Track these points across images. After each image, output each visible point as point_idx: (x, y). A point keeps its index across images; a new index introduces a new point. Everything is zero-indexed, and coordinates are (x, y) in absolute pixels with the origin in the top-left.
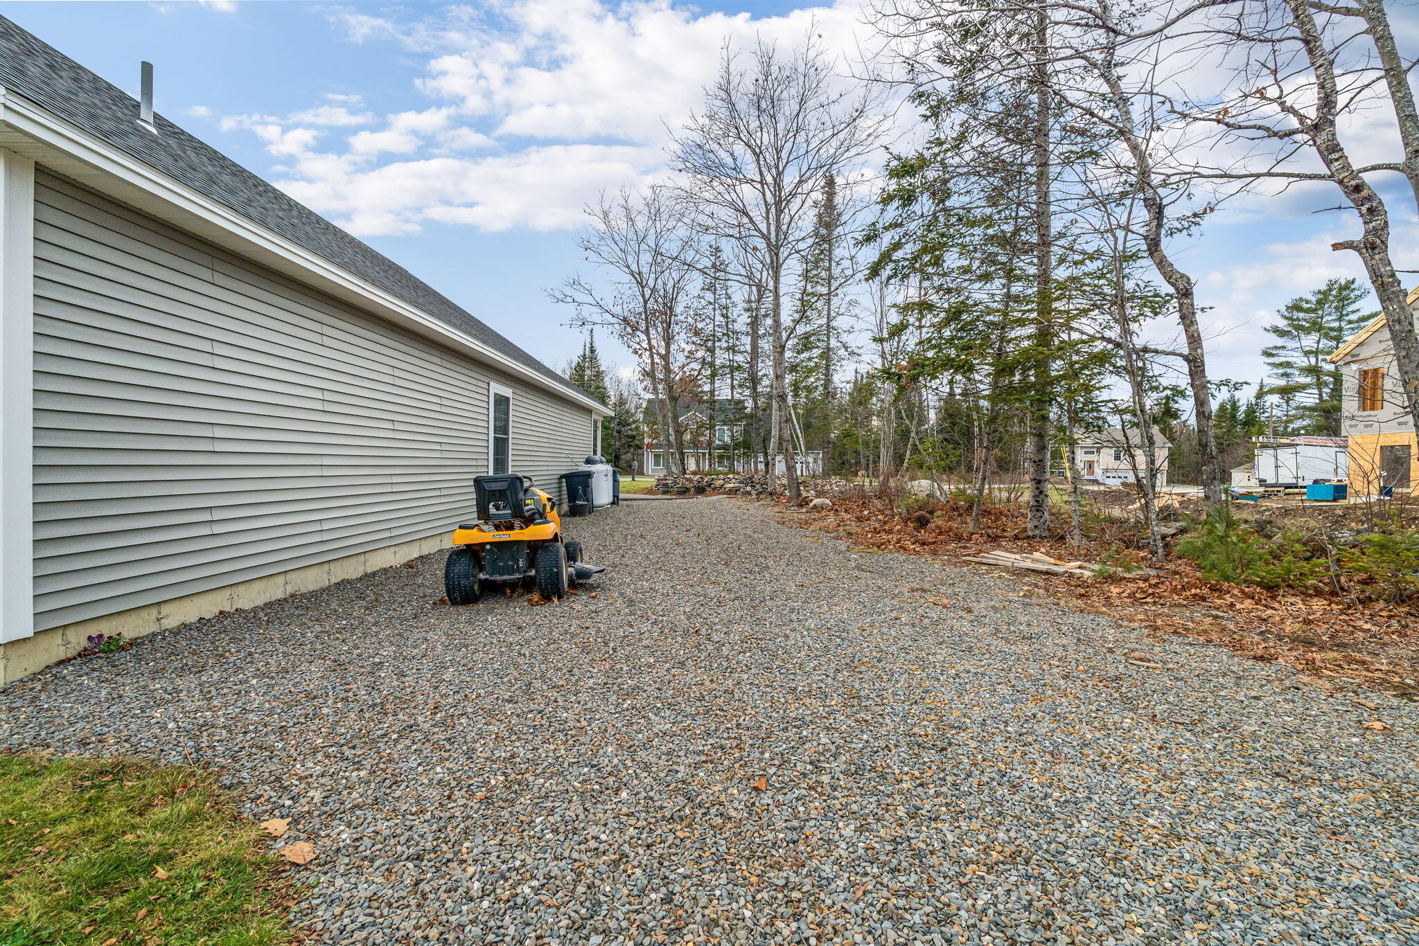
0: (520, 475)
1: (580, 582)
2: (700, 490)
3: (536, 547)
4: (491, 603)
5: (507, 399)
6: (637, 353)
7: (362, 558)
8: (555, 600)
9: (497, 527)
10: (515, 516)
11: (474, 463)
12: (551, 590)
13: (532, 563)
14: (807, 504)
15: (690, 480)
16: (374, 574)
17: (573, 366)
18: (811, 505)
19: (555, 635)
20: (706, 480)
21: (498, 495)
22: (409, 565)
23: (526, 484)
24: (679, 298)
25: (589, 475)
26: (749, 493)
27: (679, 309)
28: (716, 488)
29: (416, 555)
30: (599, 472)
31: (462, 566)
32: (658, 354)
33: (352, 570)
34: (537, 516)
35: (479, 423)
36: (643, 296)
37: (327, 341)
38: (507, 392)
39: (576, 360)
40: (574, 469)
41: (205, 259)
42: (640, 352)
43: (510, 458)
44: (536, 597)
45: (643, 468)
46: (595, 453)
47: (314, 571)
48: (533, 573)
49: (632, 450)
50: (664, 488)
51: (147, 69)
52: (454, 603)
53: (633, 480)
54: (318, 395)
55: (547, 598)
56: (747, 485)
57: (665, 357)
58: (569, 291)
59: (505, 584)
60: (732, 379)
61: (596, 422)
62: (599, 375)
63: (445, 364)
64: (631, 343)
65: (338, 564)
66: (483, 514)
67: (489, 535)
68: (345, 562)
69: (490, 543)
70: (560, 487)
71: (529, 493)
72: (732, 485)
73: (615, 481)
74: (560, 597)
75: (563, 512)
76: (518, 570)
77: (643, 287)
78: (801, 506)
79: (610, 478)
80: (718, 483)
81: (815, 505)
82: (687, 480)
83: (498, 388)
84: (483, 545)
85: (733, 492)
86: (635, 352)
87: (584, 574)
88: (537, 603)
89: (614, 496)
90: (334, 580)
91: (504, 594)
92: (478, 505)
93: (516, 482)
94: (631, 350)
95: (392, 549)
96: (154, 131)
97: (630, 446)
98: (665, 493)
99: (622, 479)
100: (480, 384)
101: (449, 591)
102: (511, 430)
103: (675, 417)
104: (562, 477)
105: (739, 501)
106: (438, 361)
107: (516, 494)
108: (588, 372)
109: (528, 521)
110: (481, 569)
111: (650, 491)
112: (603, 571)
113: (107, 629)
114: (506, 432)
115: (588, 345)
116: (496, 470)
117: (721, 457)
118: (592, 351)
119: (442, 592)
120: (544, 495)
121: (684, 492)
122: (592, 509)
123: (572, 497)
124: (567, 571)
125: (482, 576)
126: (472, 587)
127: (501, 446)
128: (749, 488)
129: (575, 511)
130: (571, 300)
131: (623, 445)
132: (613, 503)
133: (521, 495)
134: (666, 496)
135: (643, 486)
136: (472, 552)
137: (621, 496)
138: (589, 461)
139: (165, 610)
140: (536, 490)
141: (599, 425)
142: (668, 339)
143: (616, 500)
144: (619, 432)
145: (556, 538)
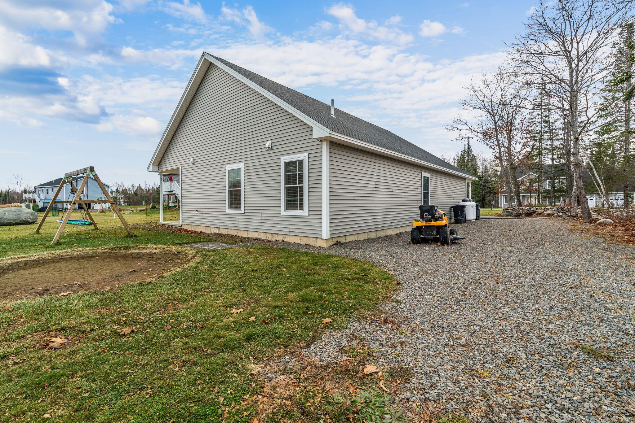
0: (433, 204)
1: (454, 242)
2: (529, 215)
3: (439, 228)
4: (425, 245)
5: (428, 178)
6: (492, 148)
7: (384, 231)
8: (446, 245)
9: (426, 222)
10: (432, 218)
11: (417, 202)
12: (444, 242)
13: (438, 233)
14: (596, 222)
15: (523, 210)
16: (388, 236)
17: (459, 155)
18: (598, 222)
19: (445, 253)
20: (532, 209)
21: (427, 211)
22: (397, 234)
23: (436, 208)
24: (517, 116)
25: (464, 207)
26: (561, 216)
27: (517, 122)
28: (539, 214)
29: (398, 232)
30: (469, 205)
31: (416, 232)
32: (504, 147)
33: (382, 234)
34: (440, 218)
35: (418, 188)
36: (494, 120)
37: (376, 167)
38: (428, 175)
39: (460, 153)
40: (457, 204)
41: (352, 152)
42: (493, 147)
43: (430, 200)
44: (439, 244)
45: (498, 203)
46: (468, 197)
47: (373, 233)
48: (438, 236)
49: (492, 195)
50: (507, 213)
51: (333, 101)
52: (414, 243)
53: (492, 210)
54: (374, 183)
55: (443, 244)
56: (559, 212)
57: (509, 148)
58: (455, 125)
59: (429, 239)
60: (553, 154)
61: (468, 183)
62: (473, 158)
63: (407, 168)
64: (489, 143)
65: (379, 231)
66: (422, 217)
67: (424, 224)
68: (380, 231)
69: (424, 226)
70: (451, 212)
71: (437, 212)
72: (549, 212)
73: (477, 210)
74: (447, 245)
75: (452, 222)
76: (433, 235)
77: (494, 116)
78: (591, 223)
79: (475, 208)
80: (540, 211)
81: (600, 223)
82: (521, 209)
83: (425, 174)
84: (422, 226)
85: (549, 216)
86: (491, 147)
87: (456, 239)
88: (440, 246)
89: (477, 216)
90: (378, 236)
91: (429, 243)
92: (421, 214)
93: (432, 207)
94: (488, 146)
95: (392, 229)
96: (334, 116)
97: (491, 193)
98: (507, 216)
99: (481, 210)
100: (418, 173)
101: (412, 239)
102: (430, 189)
103: (515, 178)
104: (451, 207)
105: (551, 220)
106: (405, 168)
107: (433, 211)
108: (467, 158)
109: (436, 220)
110: (421, 234)
111: (499, 215)
112: (464, 238)
113: (339, 240)
114: (428, 191)
115: (467, 145)
116: (424, 204)
117: (545, 197)
118: (469, 147)
119: (410, 240)
120: (442, 212)
121: (519, 215)
122: (465, 221)
123: (456, 215)
124: (450, 237)
125: (422, 236)
126: (419, 239)
127: (426, 196)
128: (561, 214)
129: (457, 222)
130: (456, 129)
131: (487, 193)
132: (476, 219)
133: (434, 211)
134: (508, 217)
135: (496, 212)
136: (419, 228)
137: (481, 217)
138: (464, 201)
139: (347, 237)
140: (440, 211)
141: (470, 184)
142: (510, 139)
143: (478, 218)
144: (485, 186)
145: (446, 226)
